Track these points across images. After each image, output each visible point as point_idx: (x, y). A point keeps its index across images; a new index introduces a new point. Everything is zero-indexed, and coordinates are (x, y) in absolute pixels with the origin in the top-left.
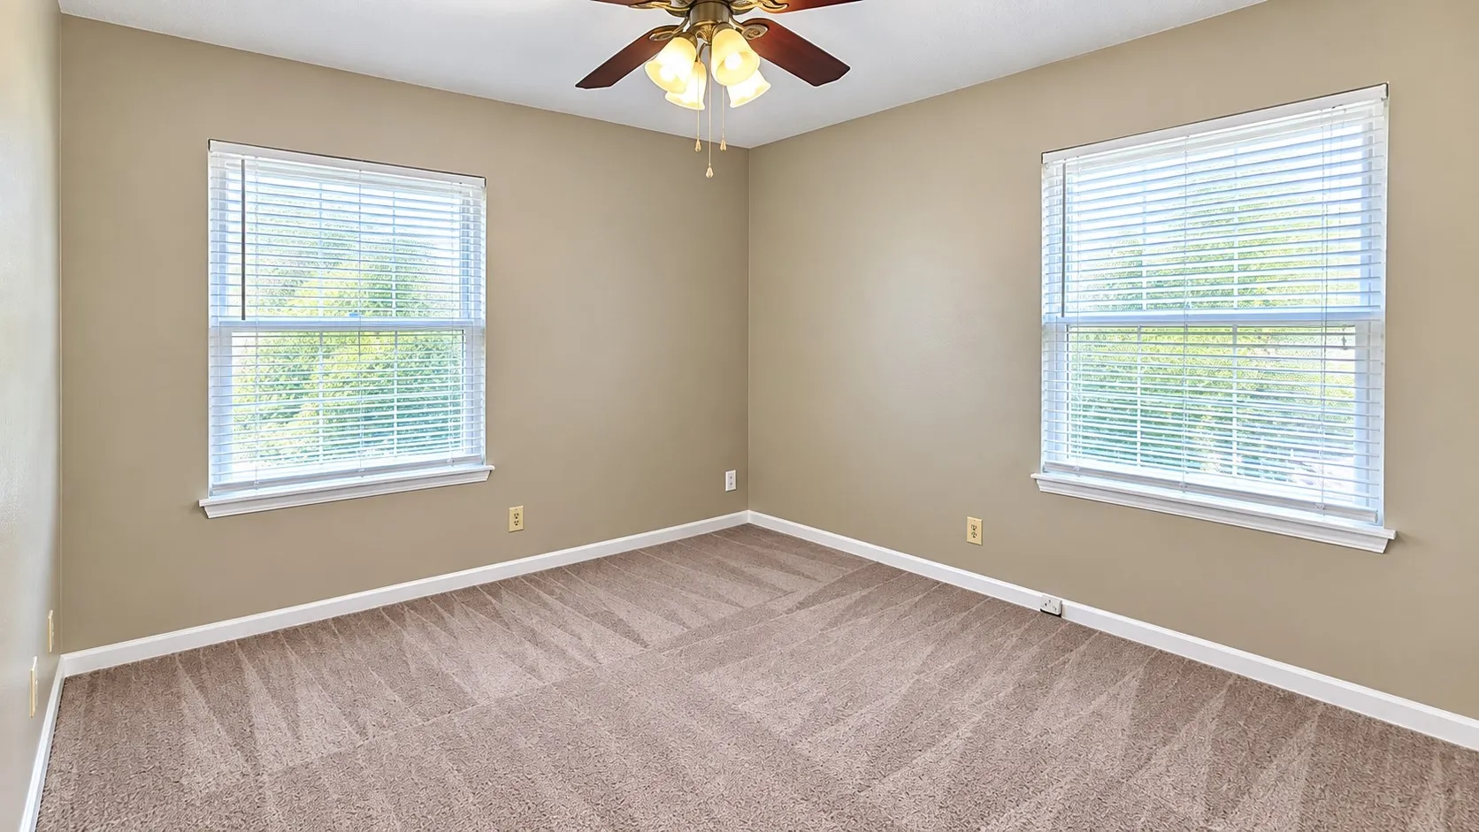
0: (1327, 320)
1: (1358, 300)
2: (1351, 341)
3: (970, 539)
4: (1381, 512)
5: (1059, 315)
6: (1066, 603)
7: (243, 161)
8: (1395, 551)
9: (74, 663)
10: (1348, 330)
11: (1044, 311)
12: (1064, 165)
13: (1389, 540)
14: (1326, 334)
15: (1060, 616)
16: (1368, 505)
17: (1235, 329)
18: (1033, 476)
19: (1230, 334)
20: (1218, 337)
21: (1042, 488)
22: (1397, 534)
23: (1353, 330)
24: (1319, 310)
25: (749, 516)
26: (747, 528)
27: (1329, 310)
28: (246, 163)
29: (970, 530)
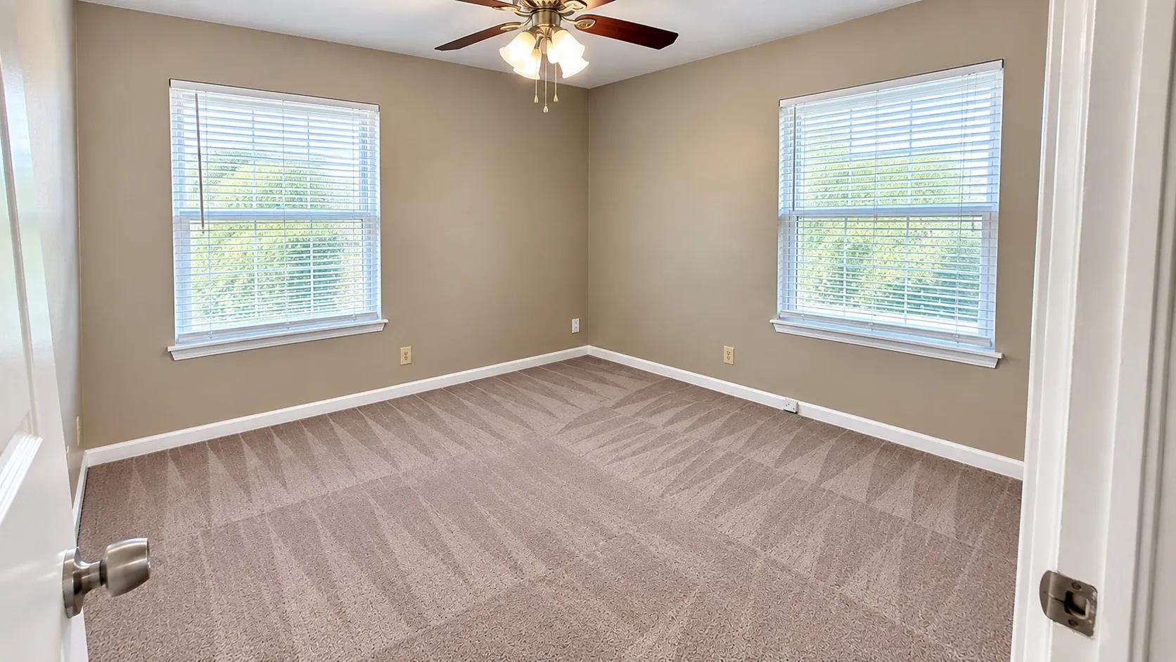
0: (963, 212)
1: (984, 199)
2: (978, 225)
3: (726, 360)
4: (993, 341)
5: (791, 209)
6: (800, 403)
7: (196, 95)
8: (1001, 366)
9: (95, 456)
10: (975, 218)
11: (780, 206)
12: (795, 108)
13: (999, 359)
14: (961, 221)
15: (796, 413)
16: (986, 335)
17: (908, 219)
18: (771, 321)
19: (905, 221)
20: (897, 223)
21: (778, 329)
22: (1003, 355)
23: (980, 218)
24: (957, 205)
25: (589, 350)
26: (587, 358)
27: (963, 205)
28: (199, 95)
29: (725, 355)
